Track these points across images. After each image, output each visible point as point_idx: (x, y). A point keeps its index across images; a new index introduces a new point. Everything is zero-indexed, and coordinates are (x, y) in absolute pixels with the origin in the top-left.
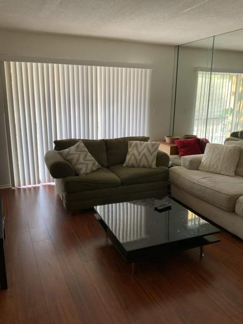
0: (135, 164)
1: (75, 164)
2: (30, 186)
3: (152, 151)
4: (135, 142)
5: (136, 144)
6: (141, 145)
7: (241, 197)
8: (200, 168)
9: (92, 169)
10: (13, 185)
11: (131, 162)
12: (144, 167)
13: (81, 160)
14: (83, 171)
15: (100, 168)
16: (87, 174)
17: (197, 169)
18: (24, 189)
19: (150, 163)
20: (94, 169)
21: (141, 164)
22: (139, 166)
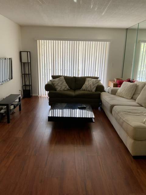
0: (85, 89)
1: (56, 86)
2: (45, 96)
3: (94, 84)
4: (89, 79)
5: (89, 80)
6: (91, 80)
7: (115, 106)
8: (116, 94)
9: (64, 89)
10: (39, 95)
11: (84, 88)
12: (89, 91)
13: (59, 84)
14: (58, 89)
15: (69, 90)
16: (61, 91)
17: (115, 95)
18: (43, 97)
19: (92, 89)
20: (66, 89)
21: (88, 89)
22: (87, 90)
